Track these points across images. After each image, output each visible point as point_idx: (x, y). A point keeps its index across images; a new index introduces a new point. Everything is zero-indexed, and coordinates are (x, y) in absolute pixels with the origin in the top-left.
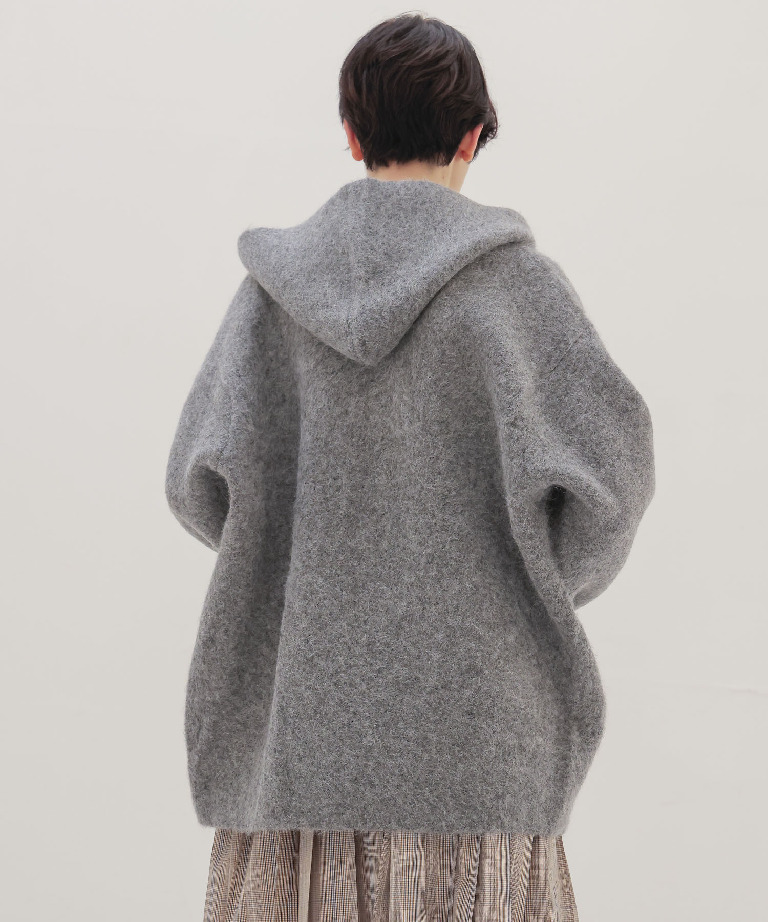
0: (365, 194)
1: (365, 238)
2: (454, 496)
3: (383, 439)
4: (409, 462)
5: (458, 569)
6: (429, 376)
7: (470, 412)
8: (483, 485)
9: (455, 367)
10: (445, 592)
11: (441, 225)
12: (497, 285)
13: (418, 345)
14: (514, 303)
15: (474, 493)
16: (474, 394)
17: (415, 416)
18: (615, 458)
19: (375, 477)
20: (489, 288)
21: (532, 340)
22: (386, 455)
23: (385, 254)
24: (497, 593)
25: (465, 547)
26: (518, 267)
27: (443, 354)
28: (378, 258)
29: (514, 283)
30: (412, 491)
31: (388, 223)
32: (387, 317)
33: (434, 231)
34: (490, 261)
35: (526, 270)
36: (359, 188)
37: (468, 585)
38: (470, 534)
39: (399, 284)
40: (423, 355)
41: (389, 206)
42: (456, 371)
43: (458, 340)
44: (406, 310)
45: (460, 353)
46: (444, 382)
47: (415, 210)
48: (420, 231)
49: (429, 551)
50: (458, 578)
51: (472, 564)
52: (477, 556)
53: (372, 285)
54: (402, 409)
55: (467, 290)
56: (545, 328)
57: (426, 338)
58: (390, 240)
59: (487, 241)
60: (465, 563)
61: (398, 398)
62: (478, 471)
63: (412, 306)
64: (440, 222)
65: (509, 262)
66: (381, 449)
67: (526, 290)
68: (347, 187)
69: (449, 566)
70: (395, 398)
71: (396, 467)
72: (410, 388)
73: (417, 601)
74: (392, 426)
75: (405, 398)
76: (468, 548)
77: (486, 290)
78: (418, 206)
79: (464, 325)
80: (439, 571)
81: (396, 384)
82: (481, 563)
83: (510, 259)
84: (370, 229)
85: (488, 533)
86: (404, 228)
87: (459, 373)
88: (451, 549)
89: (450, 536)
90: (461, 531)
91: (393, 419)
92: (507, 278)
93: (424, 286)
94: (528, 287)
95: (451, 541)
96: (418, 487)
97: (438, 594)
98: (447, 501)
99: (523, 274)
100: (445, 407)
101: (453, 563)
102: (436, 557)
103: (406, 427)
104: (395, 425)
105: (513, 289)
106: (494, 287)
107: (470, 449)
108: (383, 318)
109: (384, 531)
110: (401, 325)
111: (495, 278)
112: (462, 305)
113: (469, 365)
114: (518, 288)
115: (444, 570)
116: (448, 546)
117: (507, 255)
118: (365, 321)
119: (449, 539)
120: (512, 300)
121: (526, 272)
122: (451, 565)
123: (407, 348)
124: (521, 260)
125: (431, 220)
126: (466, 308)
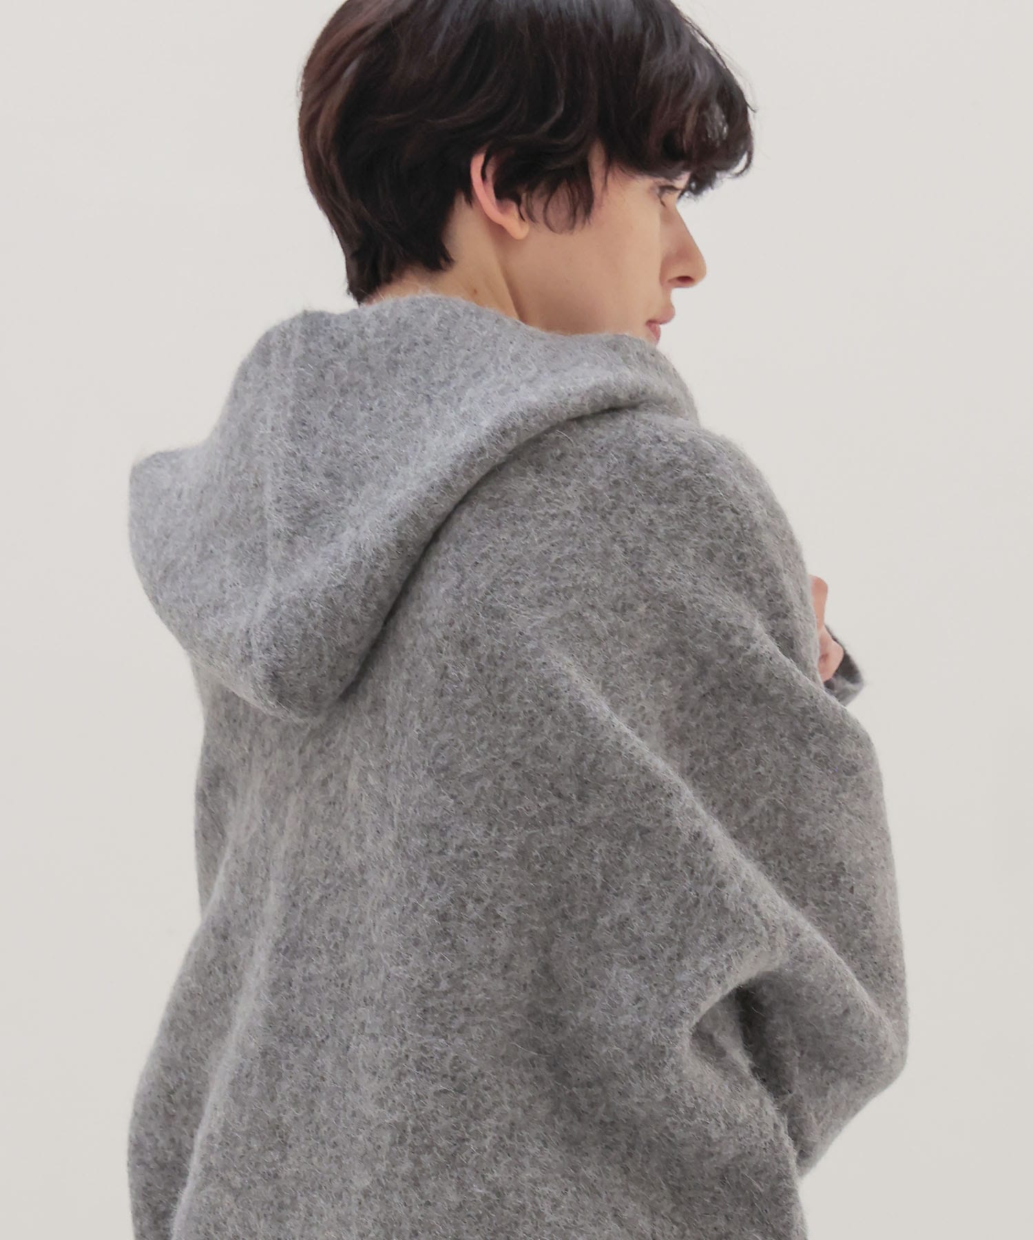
0: (297, 349)
1: (290, 446)
2: (446, 993)
3: (327, 874)
4: (369, 920)
5: (454, 1155)
6: (416, 727)
7: (505, 803)
8: (526, 968)
9: (469, 703)
10: (430, 1208)
11: (443, 391)
12: (573, 508)
13: (400, 663)
14: (616, 547)
15: (501, 985)
16: (516, 764)
17: (387, 818)
18: (827, 883)
19: (309, 961)
20: (554, 516)
21: (665, 626)
22: (330, 910)
23: (328, 475)
24: (554, 1200)
25: (470, 1106)
26: (631, 462)
27: (444, 675)
28: (314, 486)
29: (618, 498)
30: (372, 984)
31: (338, 406)
32: (319, 612)
33: (425, 406)
34: (559, 452)
35: (651, 467)
36: (288, 336)
37: (479, 1190)
38: (483, 1076)
39: (348, 535)
40: (408, 683)
41: (342, 366)
42: (471, 713)
43: (473, 639)
44: (357, 591)
45: (481, 671)
46: (444, 737)
47: (394, 365)
48: (400, 411)
49: (395, 1118)
50: (456, 1175)
51: (487, 1143)
52: (501, 1124)
53: (300, 546)
54: (364, 804)
55: (499, 525)
56: (697, 596)
57: (415, 645)
58: (338, 443)
59: (536, 412)
60: (468, 1140)
61: (359, 781)
62: (517, 934)
63: (367, 582)
64: (442, 384)
65: (606, 452)
66: (322, 897)
67: (650, 511)
68: (267, 336)
69: (435, 1150)
70: (353, 784)
71: (345, 934)
72: (381, 757)
73: (377, 1231)
74: (344, 845)
75: (371, 780)
76: (477, 1106)
77: (544, 523)
78: (401, 356)
79: (491, 607)
80: (417, 1162)
81: (355, 752)
82: (510, 1137)
83: (609, 446)
84: (304, 424)
85: (527, 1071)
86: (371, 409)
87: (479, 717)
88: (438, 1112)
89: (434, 1081)
90: (460, 1069)
91: (346, 828)
92: (600, 488)
93: (391, 533)
94: (654, 507)
95: (437, 1094)
96: (382, 976)
97: (417, 1212)
98: (430, 1004)
99: (643, 477)
100: (440, 793)
101: (443, 1142)
102: (409, 1129)
103: (368, 843)
104: (349, 841)
105: (615, 512)
106: (567, 514)
107: (502, 886)
108: (311, 614)
109: (323, 1079)
110: (351, 627)
111: (569, 491)
112: (484, 562)
113: (503, 698)
114: (629, 509)
115: (425, 1158)
116: (430, 1105)
117: (601, 437)
118: (278, 629)
119: (432, 1089)
120: (614, 539)
121: (652, 470)
122: (439, 1148)
123: (378, 671)
124: (637, 446)
125: (423, 380)
126: (496, 570)
